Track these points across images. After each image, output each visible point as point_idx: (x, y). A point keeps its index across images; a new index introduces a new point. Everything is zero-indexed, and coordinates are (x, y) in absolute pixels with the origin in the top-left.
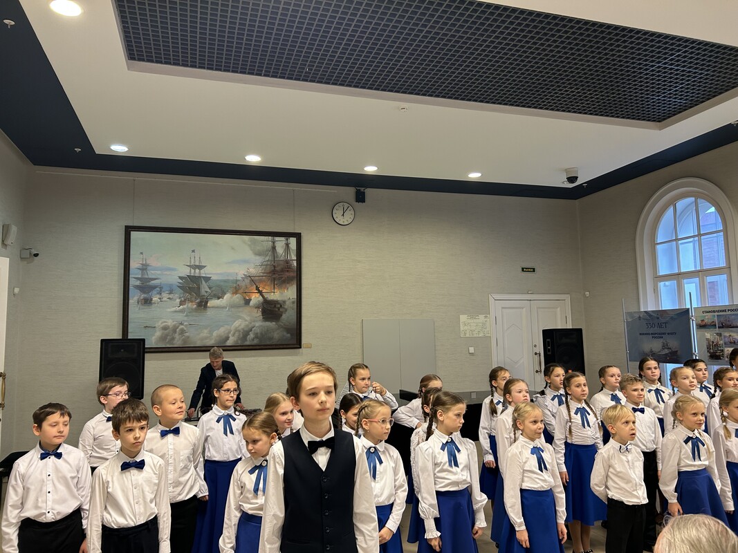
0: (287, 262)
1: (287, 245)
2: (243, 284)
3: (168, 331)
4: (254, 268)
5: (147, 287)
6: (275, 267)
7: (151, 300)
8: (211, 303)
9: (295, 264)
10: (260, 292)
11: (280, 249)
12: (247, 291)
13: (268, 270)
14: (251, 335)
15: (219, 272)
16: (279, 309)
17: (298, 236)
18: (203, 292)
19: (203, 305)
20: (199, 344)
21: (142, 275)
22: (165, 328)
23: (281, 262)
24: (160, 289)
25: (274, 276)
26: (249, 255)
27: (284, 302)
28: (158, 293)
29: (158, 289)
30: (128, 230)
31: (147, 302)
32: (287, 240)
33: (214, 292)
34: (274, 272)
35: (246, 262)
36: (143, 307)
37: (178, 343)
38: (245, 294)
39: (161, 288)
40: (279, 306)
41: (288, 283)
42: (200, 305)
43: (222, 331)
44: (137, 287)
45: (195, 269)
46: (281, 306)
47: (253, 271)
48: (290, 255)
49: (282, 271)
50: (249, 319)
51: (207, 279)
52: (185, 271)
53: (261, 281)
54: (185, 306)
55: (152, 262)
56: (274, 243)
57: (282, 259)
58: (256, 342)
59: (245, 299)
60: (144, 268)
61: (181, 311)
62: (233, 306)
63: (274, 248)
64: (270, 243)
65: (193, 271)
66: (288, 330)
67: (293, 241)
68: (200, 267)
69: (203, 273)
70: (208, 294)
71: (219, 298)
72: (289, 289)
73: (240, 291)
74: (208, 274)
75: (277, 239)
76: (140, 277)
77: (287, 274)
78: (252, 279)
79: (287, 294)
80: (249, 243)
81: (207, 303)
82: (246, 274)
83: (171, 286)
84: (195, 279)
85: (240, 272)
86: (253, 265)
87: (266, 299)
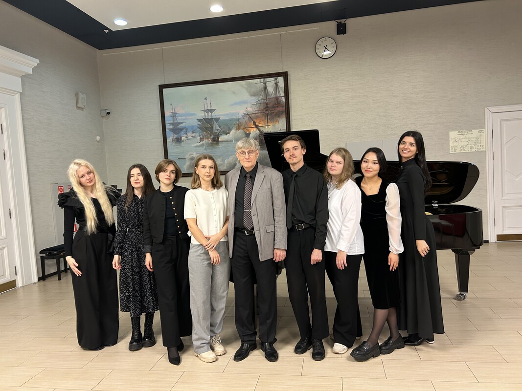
0: (277, 99)
1: (276, 84)
2: (243, 121)
4: (251, 107)
5: (177, 130)
6: (267, 104)
7: (181, 138)
9: (284, 100)
10: (257, 127)
11: (271, 89)
12: (246, 127)
13: (262, 108)
15: (225, 113)
17: (285, 75)
18: (215, 131)
19: (216, 140)
21: (173, 120)
23: (272, 100)
24: (186, 130)
25: (267, 112)
26: (246, 96)
28: (185, 133)
29: (184, 130)
30: (162, 87)
31: (178, 140)
32: (276, 79)
33: (223, 130)
34: (267, 108)
35: (244, 102)
36: (176, 144)
38: (245, 129)
41: (278, 117)
42: (214, 140)
44: (171, 130)
45: (208, 113)
47: (250, 110)
48: (279, 92)
49: (274, 107)
51: (217, 119)
52: (202, 115)
53: (257, 117)
54: (204, 142)
55: (180, 111)
56: (265, 84)
57: (272, 96)
60: (174, 115)
63: (265, 88)
64: (263, 84)
65: (206, 114)
67: (281, 80)
68: (212, 111)
69: (214, 115)
70: (219, 131)
71: (227, 134)
72: (280, 122)
73: (242, 127)
74: (218, 115)
75: (268, 80)
76: (172, 122)
77: (278, 109)
78: (250, 116)
79: (278, 126)
80: (246, 87)
81: (218, 138)
82: (245, 112)
83: (193, 127)
84: (209, 121)
85: (240, 111)
86: (249, 105)
87: (262, 132)
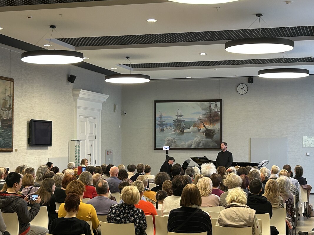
0: (216, 113)
1: (216, 105)
2: (198, 123)
5: (162, 125)
6: (210, 115)
7: (164, 129)
9: (219, 114)
10: (205, 126)
11: (213, 107)
12: (199, 125)
13: (208, 116)
15: (188, 118)
16: (212, 133)
17: (221, 101)
18: (182, 126)
19: (182, 132)
21: (160, 120)
23: (213, 113)
25: (211, 119)
26: (200, 110)
27: (215, 130)
28: (166, 127)
30: (155, 102)
31: (162, 130)
32: (216, 103)
33: (186, 126)
34: (210, 117)
35: (199, 113)
38: (198, 127)
39: (167, 125)
40: (212, 132)
41: (216, 122)
42: (181, 131)
44: (158, 124)
46: (213, 132)
47: (202, 117)
48: (217, 109)
49: (214, 117)
51: (184, 121)
52: (175, 118)
53: (205, 121)
55: (164, 115)
56: (210, 104)
57: (214, 111)
59: (198, 129)
60: (161, 117)
63: (210, 107)
64: (209, 105)
65: (178, 118)
67: (218, 103)
68: (181, 116)
69: (182, 118)
70: (184, 127)
71: (188, 129)
72: (217, 124)
73: (197, 125)
74: (184, 119)
75: (212, 102)
77: (216, 118)
78: (201, 121)
79: (216, 127)
80: (200, 105)
81: (184, 130)
82: (199, 118)
83: (170, 124)
84: (179, 121)
85: (196, 117)
86: (201, 115)
87: (207, 130)
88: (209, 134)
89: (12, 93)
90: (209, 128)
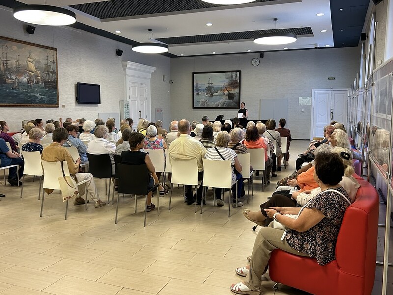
0: (236, 80)
1: (236, 75)
2: (223, 88)
3: (204, 103)
4: (226, 83)
5: (198, 90)
6: (232, 82)
8: (214, 94)
9: (239, 81)
10: (228, 91)
11: (234, 77)
14: (225, 104)
15: (216, 85)
17: (240, 72)
19: (212, 95)
20: (211, 106)
21: (197, 86)
22: (203, 102)
23: (234, 81)
26: (225, 79)
28: (201, 92)
29: (201, 90)
30: (193, 73)
31: (198, 94)
32: (236, 73)
33: (215, 91)
34: (232, 84)
35: (224, 81)
37: (206, 106)
41: (236, 88)
43: (217, 103)
44: (195, 90)
48: (237, 78)
49: (235, 83)
50: (224, 99)
51: (213, 87)
52: (207, 85)
53: (228, 87)
54: (207, 95)
55: (199, 83)
57: (234, 79)
58: (227, 106)
60: (197, 84)
61: (207, 97)
62: (221, 95)
63: (232, 76)
65: (209, 85)
66: (236, 103)
67: (238, 73)
68: (211, 84)
70: (213, 91)
71: (216, 93)
73: (222, 90)
74: (214, 85)
75: (233, 73)
78: (225, 87)
79: (236, 91)
80: (224, 75)
82: (224, 85)
83: (204, 90)
84: (210, 87)
85: (222, 85)
87: (229, 93)
88: (231, 96)
89: (55, 59)
90: (231, 92)
